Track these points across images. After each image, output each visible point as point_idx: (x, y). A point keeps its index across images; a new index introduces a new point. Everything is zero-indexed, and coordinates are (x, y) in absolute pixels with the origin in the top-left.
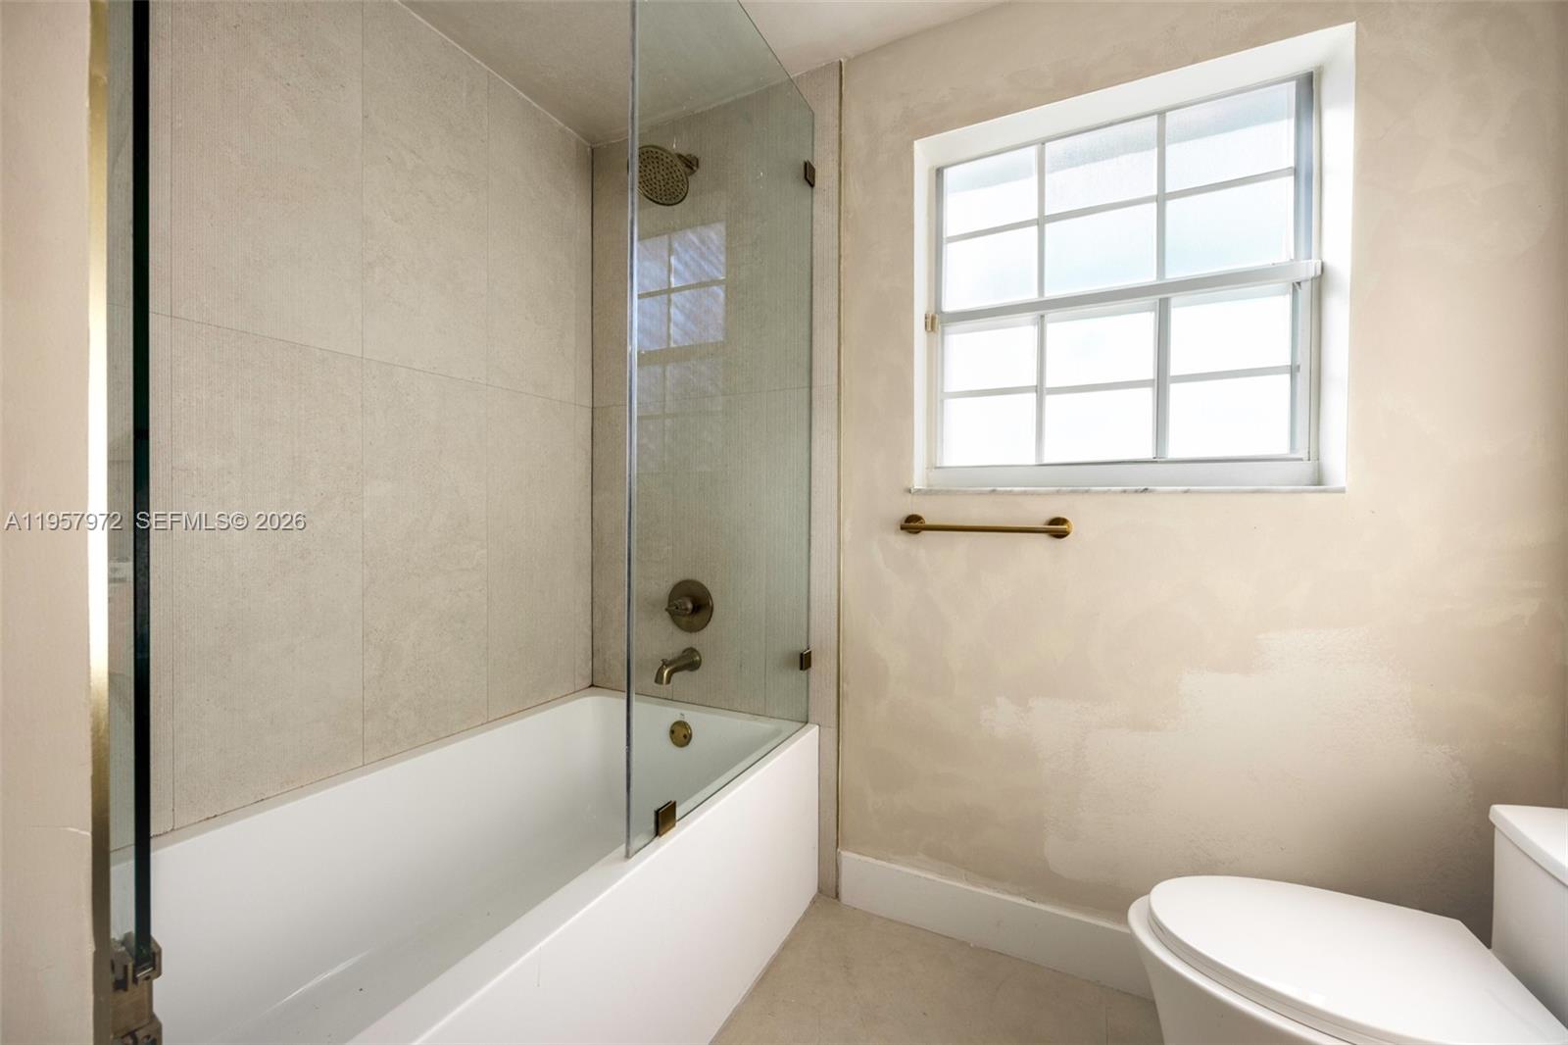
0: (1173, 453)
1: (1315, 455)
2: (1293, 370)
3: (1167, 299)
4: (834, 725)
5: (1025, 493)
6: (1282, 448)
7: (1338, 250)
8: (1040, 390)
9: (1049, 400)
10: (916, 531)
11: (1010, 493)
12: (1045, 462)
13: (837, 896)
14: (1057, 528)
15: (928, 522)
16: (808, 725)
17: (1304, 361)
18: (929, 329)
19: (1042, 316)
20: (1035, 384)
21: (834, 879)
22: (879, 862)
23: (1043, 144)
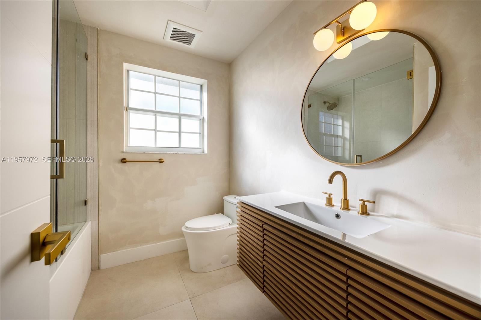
0: (182, 146)
1: (203, 148)
2: (200, 133)
3: (181, 117)
4: (97, 219)
5: (152, 153)
6: (198, 146)
7: (205, 115)
8: (155, 130)
9: (158, 133)
10: (125, 162)
11: (148, 153)
12: (157, 146)
13: (99, 268)
14: (161, 161)
15: (128, 160)
16: (87, 222)
17: (201, 132)
18: (126, 110)
19: (156, 114)
20: (154, 129)
21: (98, 264)
22: (114, 252)
23: (156, 76)
